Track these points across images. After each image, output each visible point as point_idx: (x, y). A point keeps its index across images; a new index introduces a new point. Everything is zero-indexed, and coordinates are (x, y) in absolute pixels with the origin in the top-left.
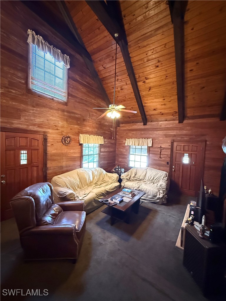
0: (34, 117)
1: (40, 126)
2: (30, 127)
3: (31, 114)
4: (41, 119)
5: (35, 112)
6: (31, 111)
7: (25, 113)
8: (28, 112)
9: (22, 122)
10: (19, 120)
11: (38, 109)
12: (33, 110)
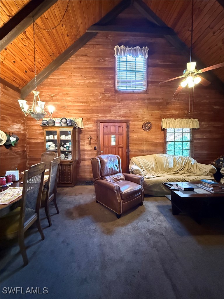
0: (120, 110)
1: (124, 116)
2: (117, 118)
3: (117, 108)
4: (125, 110)
5: (120, 106)
6: (118, 106)
7: (114, 108)
8: (115, 107)
9: (112, 115)
10: (110, 114)
11: (123, 103)
12: (119, 105)
